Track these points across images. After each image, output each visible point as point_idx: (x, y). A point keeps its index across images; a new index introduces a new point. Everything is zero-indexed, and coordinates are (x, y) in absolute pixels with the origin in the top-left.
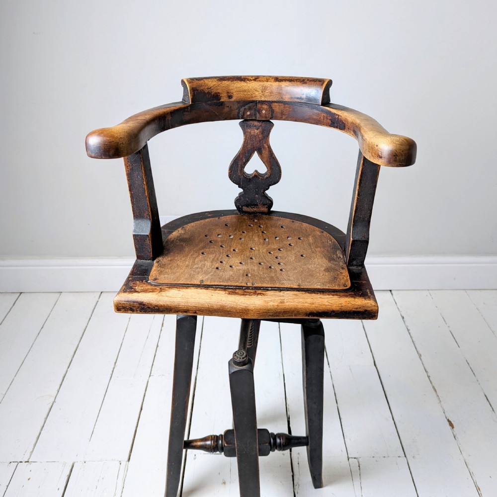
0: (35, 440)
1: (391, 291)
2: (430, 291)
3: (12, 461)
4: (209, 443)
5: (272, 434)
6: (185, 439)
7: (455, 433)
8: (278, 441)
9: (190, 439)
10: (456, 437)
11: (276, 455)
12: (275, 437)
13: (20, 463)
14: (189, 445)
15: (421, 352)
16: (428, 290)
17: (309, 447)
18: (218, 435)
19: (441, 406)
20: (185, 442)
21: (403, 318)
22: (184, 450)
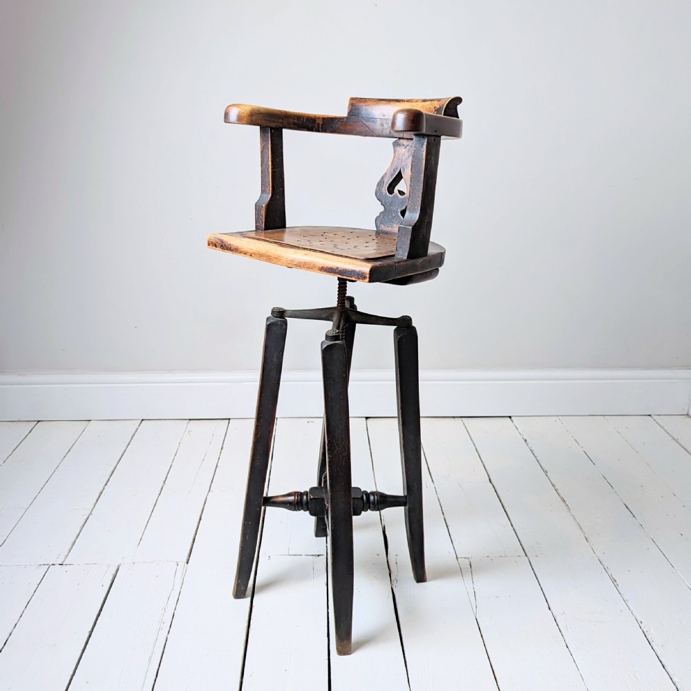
0: (70, 546)
1: (510, 417)
2: (559, 417)
3: (42, 564)
4: (292, 498)
5: (365, 492)
6: (265, 495)
7: (586, 536)
8: (372, 498)
9: (269, 495)
10: (588, 540)
11: (368, 516)
12: (368, 495)
13: (52, 566)
14: (269, 501)
15: (546, 469)
16: (557, 416)
17: (407, 507)
18: (302, 492)
19: (571, 515)
20: (264, 497)
21: (526, 440)
22: (263, 508)
